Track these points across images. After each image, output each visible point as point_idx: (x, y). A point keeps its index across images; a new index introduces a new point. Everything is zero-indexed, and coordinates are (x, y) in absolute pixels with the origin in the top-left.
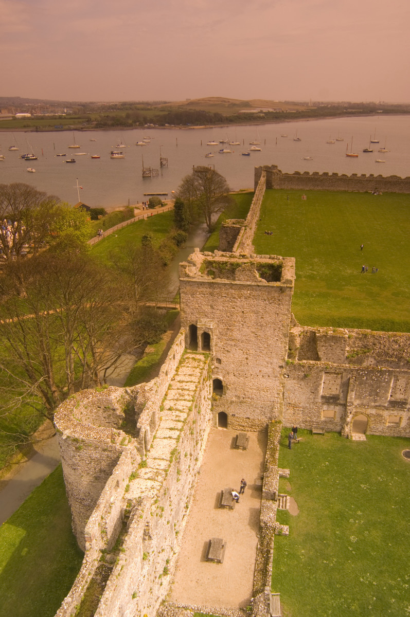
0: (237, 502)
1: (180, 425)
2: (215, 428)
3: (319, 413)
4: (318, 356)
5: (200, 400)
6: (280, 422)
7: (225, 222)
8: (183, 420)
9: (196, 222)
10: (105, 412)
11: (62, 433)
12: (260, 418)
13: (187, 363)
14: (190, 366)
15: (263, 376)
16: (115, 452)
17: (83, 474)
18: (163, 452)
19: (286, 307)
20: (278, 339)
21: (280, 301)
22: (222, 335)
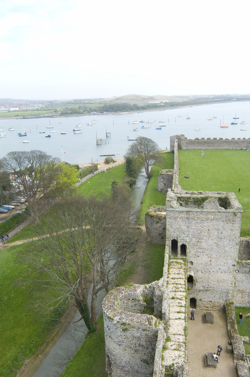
0: (217, 362)
1: (183, 309)
6: (233, 303)
7: (162, 171)
8: (184, 306)
10: (132, 302)
11: (113, 320)
12: (219, 301)
13: (173, 265)
14: (175, 267)
15: (221, 272)
16: (152, 331)
17: (126, 348)
18: (179, 329)
19: (238, 225)
20: (232, 247)
21: (233, 221)
22: (194, 245)
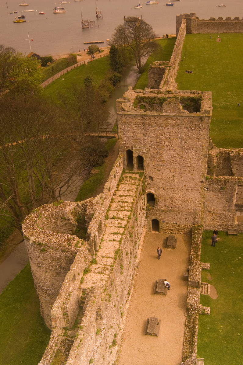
0: (169, 289)
1: (121, 230)
2: (149, 232)
3: (233, 218)
4: (232, 172)
5: (137, 210)
6: (201, 226)
7: (153, 64)
8: (124, 226)
9: (128, 65)
10: (62, 221)
11: (29, 239)
12: (185, 224)
13: (125, 181)
14: (128, 183)
15: (187, 190)
16: (71, 252)
17: (47, 270)
18: (109, 252)
19: (205, 133)
20: (199, 159)
21: (200, 128)
22: (153, 157)
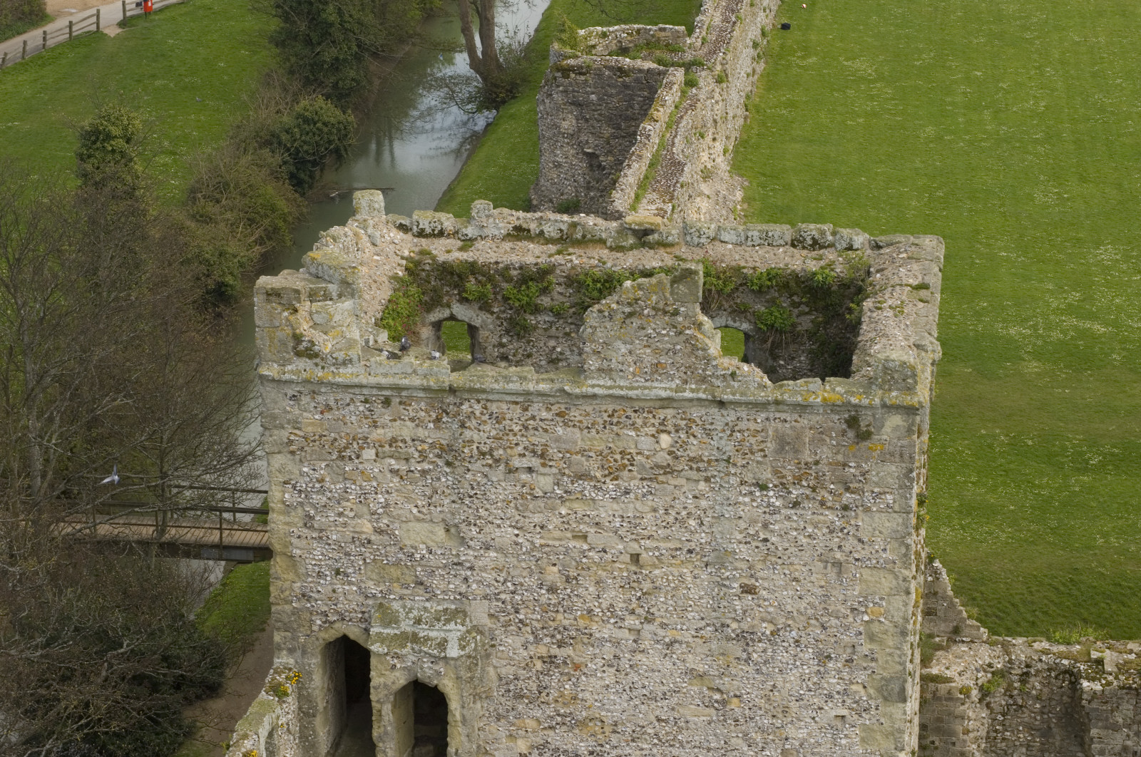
9: (405, 48)
19: (889, 523)
20: (844, 712)
21: (848, 489)
22: (519, 696)
